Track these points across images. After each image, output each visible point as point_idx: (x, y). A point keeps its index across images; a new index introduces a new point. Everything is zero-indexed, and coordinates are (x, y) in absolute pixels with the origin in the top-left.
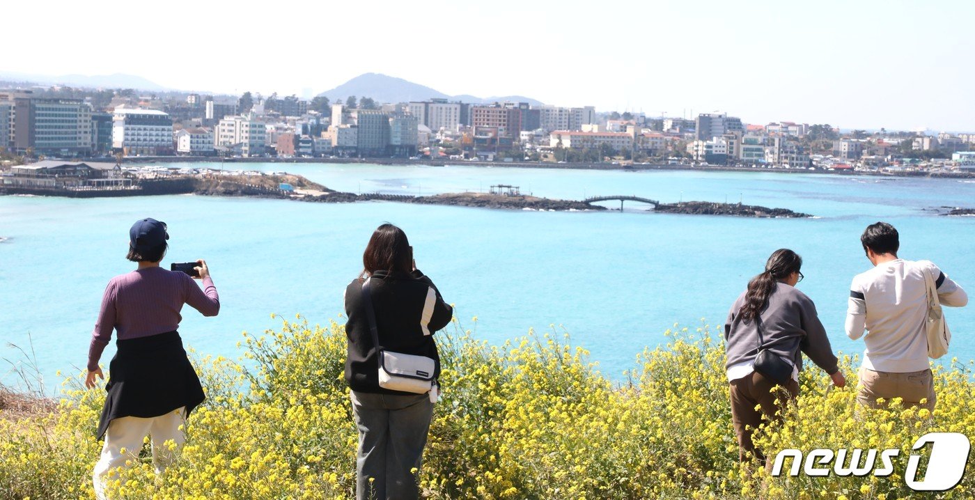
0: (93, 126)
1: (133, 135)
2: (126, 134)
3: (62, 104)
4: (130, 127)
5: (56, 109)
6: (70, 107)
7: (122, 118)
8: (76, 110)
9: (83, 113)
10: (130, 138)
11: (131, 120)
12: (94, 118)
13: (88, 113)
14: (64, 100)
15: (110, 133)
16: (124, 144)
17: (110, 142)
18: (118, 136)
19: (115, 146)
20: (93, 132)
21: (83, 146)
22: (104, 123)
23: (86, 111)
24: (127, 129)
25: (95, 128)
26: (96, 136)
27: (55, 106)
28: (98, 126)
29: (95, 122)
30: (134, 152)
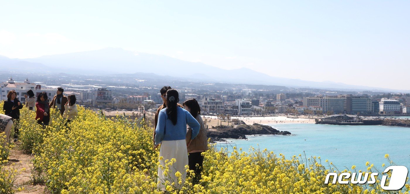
0: (372, 105)
1: (387, 107)
2: (384, 107)
3: (361, 98)
4: (386, 105)
5: (359, 100)
6: (364, 99)
7: (383, 102)
8: (366, 100)
9: (368, 101)
10: (385, 108)
11: (386, 103)
12: (373, 102)
13: (370, 101)
14: (361, 97)
15: (379, 107)
16: (383, 110)
17: (379, 110)
18: (382, 108)
19: (380, 111)
20: (372, 107)
21: (368, 111)
22: (376, 104)
23: (369, 100)
24: (385, 106)
25: (373, 105)
26: (374, 108)
27: (359, 99)
28: (374, 105)
29: (373, 104)
30: (387, 113)
